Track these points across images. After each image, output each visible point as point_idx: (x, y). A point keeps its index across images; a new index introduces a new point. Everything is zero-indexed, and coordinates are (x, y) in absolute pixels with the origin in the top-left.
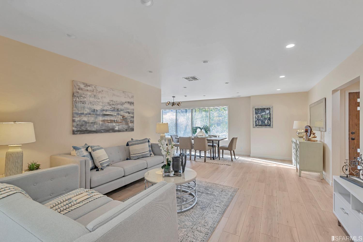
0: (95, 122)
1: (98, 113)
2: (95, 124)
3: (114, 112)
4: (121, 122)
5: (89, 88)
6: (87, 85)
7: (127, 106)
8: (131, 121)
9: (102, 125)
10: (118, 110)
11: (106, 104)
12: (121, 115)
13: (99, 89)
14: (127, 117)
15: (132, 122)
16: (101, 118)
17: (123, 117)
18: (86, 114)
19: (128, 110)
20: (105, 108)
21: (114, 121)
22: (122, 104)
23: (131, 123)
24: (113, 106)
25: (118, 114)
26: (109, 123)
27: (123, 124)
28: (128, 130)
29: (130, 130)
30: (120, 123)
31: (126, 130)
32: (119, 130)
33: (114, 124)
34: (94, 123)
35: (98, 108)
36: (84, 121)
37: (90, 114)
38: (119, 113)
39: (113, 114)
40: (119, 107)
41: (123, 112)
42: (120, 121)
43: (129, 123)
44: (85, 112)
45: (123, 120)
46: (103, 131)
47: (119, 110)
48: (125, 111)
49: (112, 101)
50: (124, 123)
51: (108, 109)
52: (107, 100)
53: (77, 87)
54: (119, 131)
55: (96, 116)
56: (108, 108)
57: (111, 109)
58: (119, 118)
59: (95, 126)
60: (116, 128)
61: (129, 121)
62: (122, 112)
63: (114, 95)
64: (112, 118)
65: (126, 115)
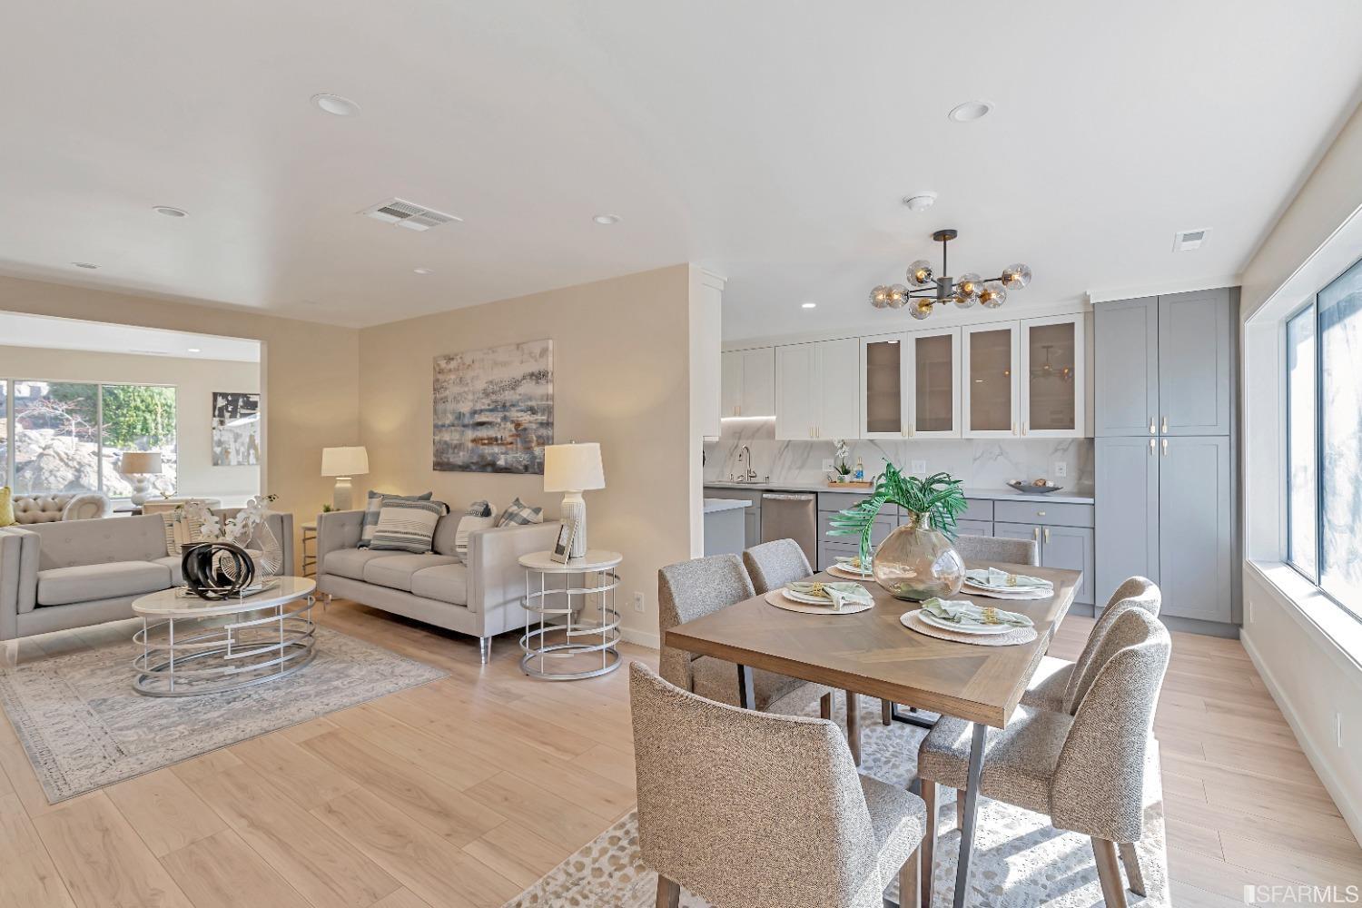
0: (460, 445)
1: (466, 421)
2: (460, 450)
3: (495, 414)
4: (511, 443)
5: (453, 365)
6: (450, 359)
7: (528, 388)
8: (539, 437)
9: (473, 451)
10: (504, 406)
11: (481, 395)
12: (512, 422)
13: (468, 361)
14: (527, 425)
15: (542, 441)
16: (470, 434)
17: (518, 425)
18: (449, 426)
19: (530, 403)
20: (478, 407)
21: (496, 439)
22: (515, 385)
23: (539, 444)
24: (494, 397)
25: (505, 419)
26: (486, 447)
27: (517, 448)
28: (530, 470)
29: (537, 470)
30: (509, 446)
31: (526, 469)
32: (508, 466)
33: (496, 449)
34: (459, 447)
35: (465, 408)
36: (446, 442)
37: (453, 426)
38: (507, 414)
39: (494, 420)
40: (509, 396)
41: (518, 411)
42: (509, 440)
43: (533, 445)
44: (447, 422)
45: (517, 436)
46: (474, 467)
47: (508, 404)
48: (523, 405)
49: (491, 382)
50: (519, 445)
51: (483, 407)
52: (480, 385)
53: (437, 369)
54: (506, 470)
55: (463, 429)
56: (484, 404)
57: (489, 405)
58: (506, 431)
59: (461, 454)
60: (499, 460)
61: (535, 438)
62: (516, 409)
63: (496, 363)
64: (491, 433)
65: (526, 418)
